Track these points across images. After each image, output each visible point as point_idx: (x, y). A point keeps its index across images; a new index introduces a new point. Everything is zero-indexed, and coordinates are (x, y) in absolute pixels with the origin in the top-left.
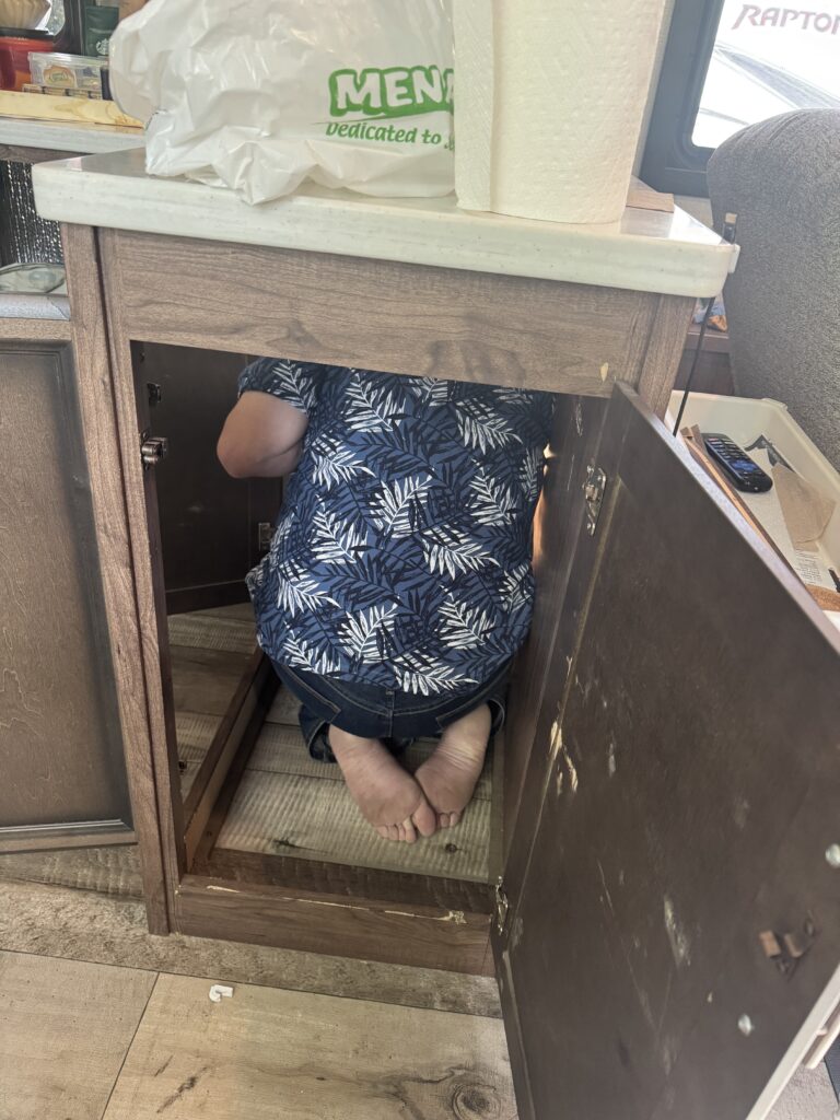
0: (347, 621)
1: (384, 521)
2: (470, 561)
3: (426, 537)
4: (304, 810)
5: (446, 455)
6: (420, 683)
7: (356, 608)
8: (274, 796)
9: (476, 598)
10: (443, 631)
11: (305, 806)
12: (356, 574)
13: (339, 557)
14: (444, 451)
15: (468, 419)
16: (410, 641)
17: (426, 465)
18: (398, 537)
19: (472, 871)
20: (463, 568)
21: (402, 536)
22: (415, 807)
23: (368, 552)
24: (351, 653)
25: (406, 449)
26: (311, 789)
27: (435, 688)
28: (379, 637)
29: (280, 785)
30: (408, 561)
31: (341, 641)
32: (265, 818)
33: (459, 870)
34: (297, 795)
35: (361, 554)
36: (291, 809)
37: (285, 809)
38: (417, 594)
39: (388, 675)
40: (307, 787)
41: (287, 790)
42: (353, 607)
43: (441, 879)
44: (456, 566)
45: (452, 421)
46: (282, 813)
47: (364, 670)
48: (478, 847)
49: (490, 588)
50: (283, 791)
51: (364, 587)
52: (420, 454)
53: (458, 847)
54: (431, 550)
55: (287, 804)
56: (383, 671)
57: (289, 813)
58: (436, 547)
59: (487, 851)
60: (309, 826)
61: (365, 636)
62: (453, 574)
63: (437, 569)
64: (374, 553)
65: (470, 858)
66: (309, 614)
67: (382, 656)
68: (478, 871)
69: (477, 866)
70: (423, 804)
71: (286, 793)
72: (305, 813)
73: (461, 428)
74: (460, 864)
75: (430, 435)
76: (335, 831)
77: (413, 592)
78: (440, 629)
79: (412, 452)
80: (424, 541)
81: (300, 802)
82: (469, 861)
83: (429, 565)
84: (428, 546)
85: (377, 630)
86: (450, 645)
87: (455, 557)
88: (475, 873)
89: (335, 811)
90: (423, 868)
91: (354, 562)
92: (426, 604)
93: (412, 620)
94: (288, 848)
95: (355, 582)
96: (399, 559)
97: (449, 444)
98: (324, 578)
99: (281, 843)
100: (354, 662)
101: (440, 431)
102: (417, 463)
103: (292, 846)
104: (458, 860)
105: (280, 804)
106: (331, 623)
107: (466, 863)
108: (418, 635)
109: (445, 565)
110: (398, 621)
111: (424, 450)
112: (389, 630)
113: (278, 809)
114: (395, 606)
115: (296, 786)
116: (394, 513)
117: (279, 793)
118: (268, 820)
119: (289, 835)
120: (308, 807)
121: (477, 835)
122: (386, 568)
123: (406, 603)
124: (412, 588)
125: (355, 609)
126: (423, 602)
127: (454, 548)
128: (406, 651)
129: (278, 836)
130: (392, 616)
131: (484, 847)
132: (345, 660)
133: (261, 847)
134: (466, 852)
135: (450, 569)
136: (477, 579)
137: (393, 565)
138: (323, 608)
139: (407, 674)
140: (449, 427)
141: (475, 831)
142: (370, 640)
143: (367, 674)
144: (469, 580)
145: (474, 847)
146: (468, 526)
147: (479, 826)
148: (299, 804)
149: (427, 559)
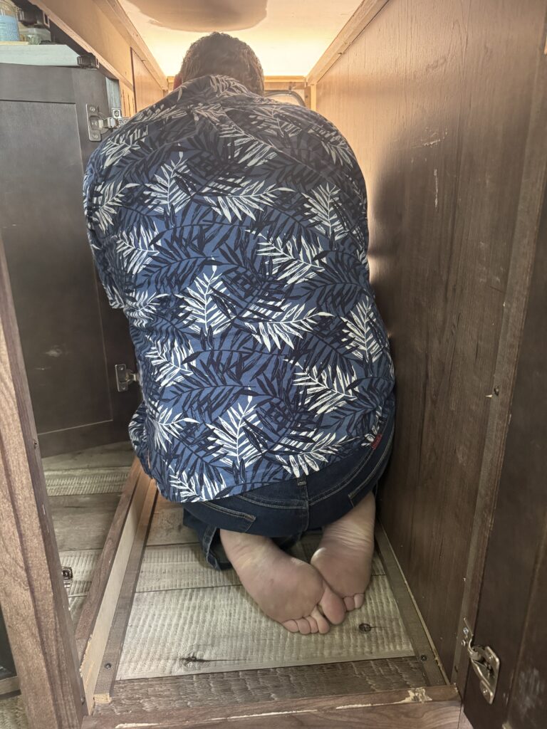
0: (211, 433)
1: (198, 324)
2: (301, 324)
3: (247, 319)
4: (204, 622)
5: (217, 239)
6: (308, 461)
7: (214, 416)
8: (171, 613)
9: (323, 358)
10: (307, 401)
11: (205, 616)
12: (198, 384)
13: (176, 376)
14: (213, 237)
15: (220, 199)
16: (281, 426)
17: (203, 259)
18: (219, 331)
19: (395, 647)
20: (297, 334)
21: (223, 329)
22: (321, 594)
23: (199, 358)
24: (230, 463)
25: (179, 259)
26: (206, 600)
27: (323, 459)
28: (248, 434)
29: (174, 600)
30: (241, 349)
31: (215, 455)
32: (166, 638)
33: (381, 648)
34: (194, 608)
35: (194, 363)
36: (191, 623)
37: (184, 624)
38: (266, 378)
39: (274, 468)
40: (203, 598)
41: (183, 605)
42: (210, 417)
43: (366, 662)
44: (291, 335)
45: (204, 209)
46: (183, 629)
47: (249, 475)
48: (391, 621)
49: (332, 342)
50: (179, 606)
51: (212, 393)
52: (193, 254)
53: (371, 625)
54: (258, 329)
55: (185, 619)
56: (268, 467)
57: (190, 627)
58: (261, 324)
59: (401, 623)
60: (214, 637)
61: (235, 438)
62: (290, 343)
63: (274, 346)
64: (205, 357)
65: (387, 633)
66: (176, 442)
67: (260, 450)
68: (401, 645)
69: (397, 640)
70: (327, 590)
71: (182, 608)
72: (207, 624)
73: (217, 210)
74: (379, 642)
75: (191, 233)
76: (242, 635)
77: (261, 377)
78: (303, 402)
79: (184, 257)
80: (247, 324)
81: (199, 613)
82: (388, 637)
83: (264, 345)
84: (252, 327)
85: (244, 429)
86: (319, 412)
87: (285, 327)
88: (398, 648)
89: (237, 617)
90: (345, 654)
91: (191, 374)
92: (279, 383)
93: (272, 405)
94: (196, 664)
95: (200, 393)
96: (232, 352)
97: (212, 229)
98: (173, 401)
99: (189, 660)
100: (236, 471)
101: (197, 225)
102: (195, 263)
103: (201, 661)
104: (377, 639)
105: (179, 620)
106: (198, 442)
107: (385, 639)
108: (285, 417)
109: (280, 338)
110: (260, 412)
111: (194, 248)
112: (256, 424)
113: (177, 625)
114: (250, 398)
115: (191, 599)
116: (203, 311)
117: (174, 610)
118: (169, 640)
119: (194, 650)
120: (208, 617)
121: (385, 609)
122: (223, 366)
123: (259, 391)
124: (258, 374)
125: (213, 418)
126: (275, 383)
127: (279, 318)
128: (281, 437)
129: (183, 653)
130: (252, 410)
131: (397, 619)
132: (226, 472)
133: (168, 669)
134: (381, 628)
135: (286, 340)
136: (315, 340)
137: (229, 359)
138: (185, 431)
139: (292, 458)
140: (205, 214)
141: (382, 606)
142: (241, 440)
143: (253, 477)
144: (308, 343)
145: (387, 622)
146: (280, 292)
147: (384, 601)
148: (198, 616)
149: (259, 340)
